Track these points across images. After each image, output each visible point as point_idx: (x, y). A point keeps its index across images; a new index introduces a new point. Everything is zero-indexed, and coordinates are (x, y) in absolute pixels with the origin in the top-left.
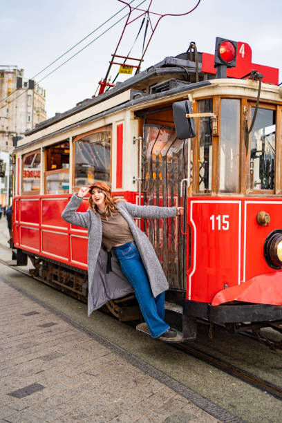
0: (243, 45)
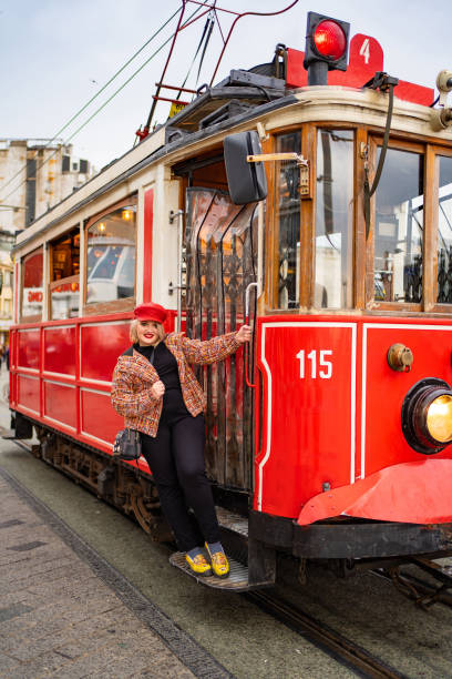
0: (367, 41)
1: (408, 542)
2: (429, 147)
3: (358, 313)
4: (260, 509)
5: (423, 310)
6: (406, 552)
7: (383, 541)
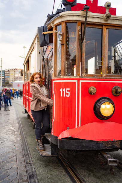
1: (92, 146)
2: (104, 26)
4: (53, 134)
5: (102, 77)
6: (91, 149)
7: (83, 145)
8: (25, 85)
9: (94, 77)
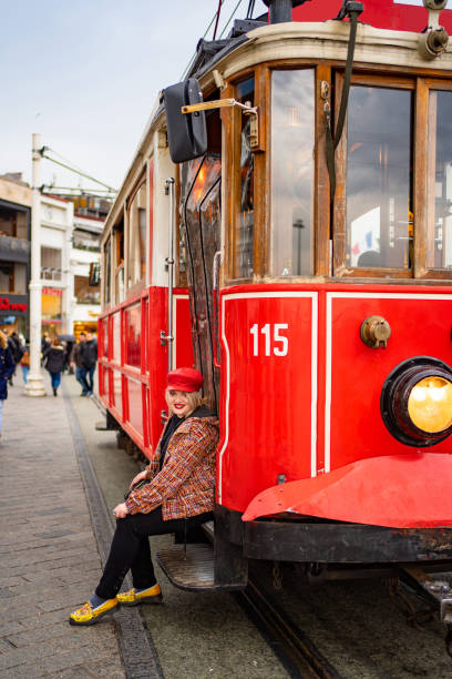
1: (376, 547)
2: (419, 81)
3: (320, 280)
4: (221, 502)
5: (413, 277)
6: (372, 560)
7: (342, 544)
8: (107, 319)
9: (381, 280)
